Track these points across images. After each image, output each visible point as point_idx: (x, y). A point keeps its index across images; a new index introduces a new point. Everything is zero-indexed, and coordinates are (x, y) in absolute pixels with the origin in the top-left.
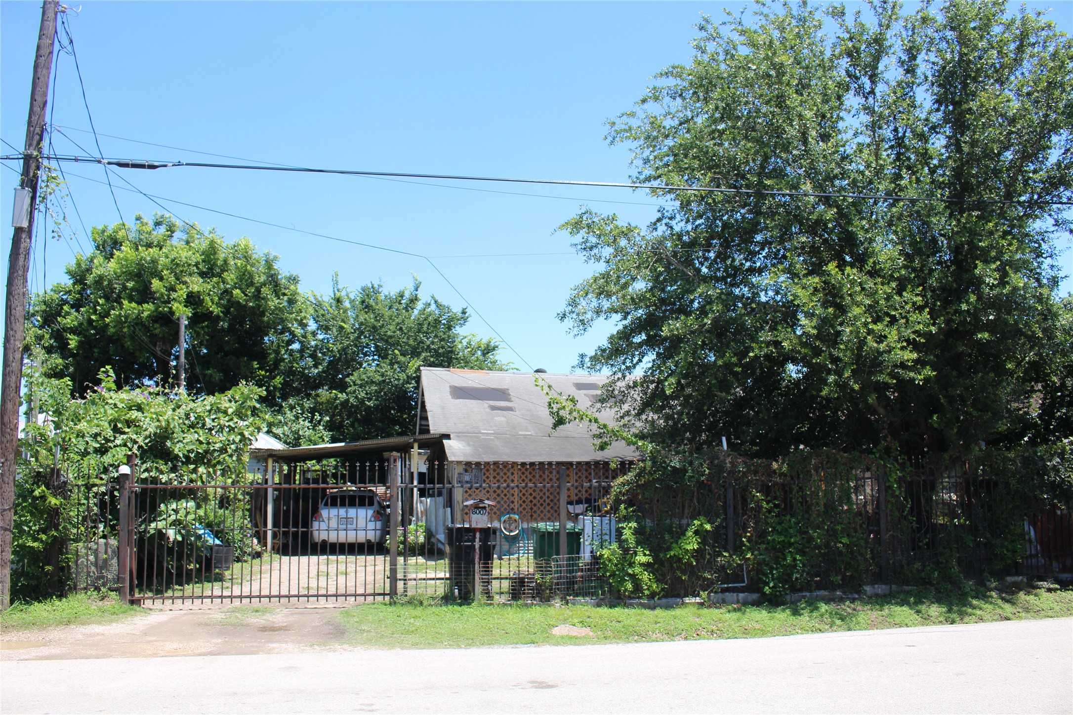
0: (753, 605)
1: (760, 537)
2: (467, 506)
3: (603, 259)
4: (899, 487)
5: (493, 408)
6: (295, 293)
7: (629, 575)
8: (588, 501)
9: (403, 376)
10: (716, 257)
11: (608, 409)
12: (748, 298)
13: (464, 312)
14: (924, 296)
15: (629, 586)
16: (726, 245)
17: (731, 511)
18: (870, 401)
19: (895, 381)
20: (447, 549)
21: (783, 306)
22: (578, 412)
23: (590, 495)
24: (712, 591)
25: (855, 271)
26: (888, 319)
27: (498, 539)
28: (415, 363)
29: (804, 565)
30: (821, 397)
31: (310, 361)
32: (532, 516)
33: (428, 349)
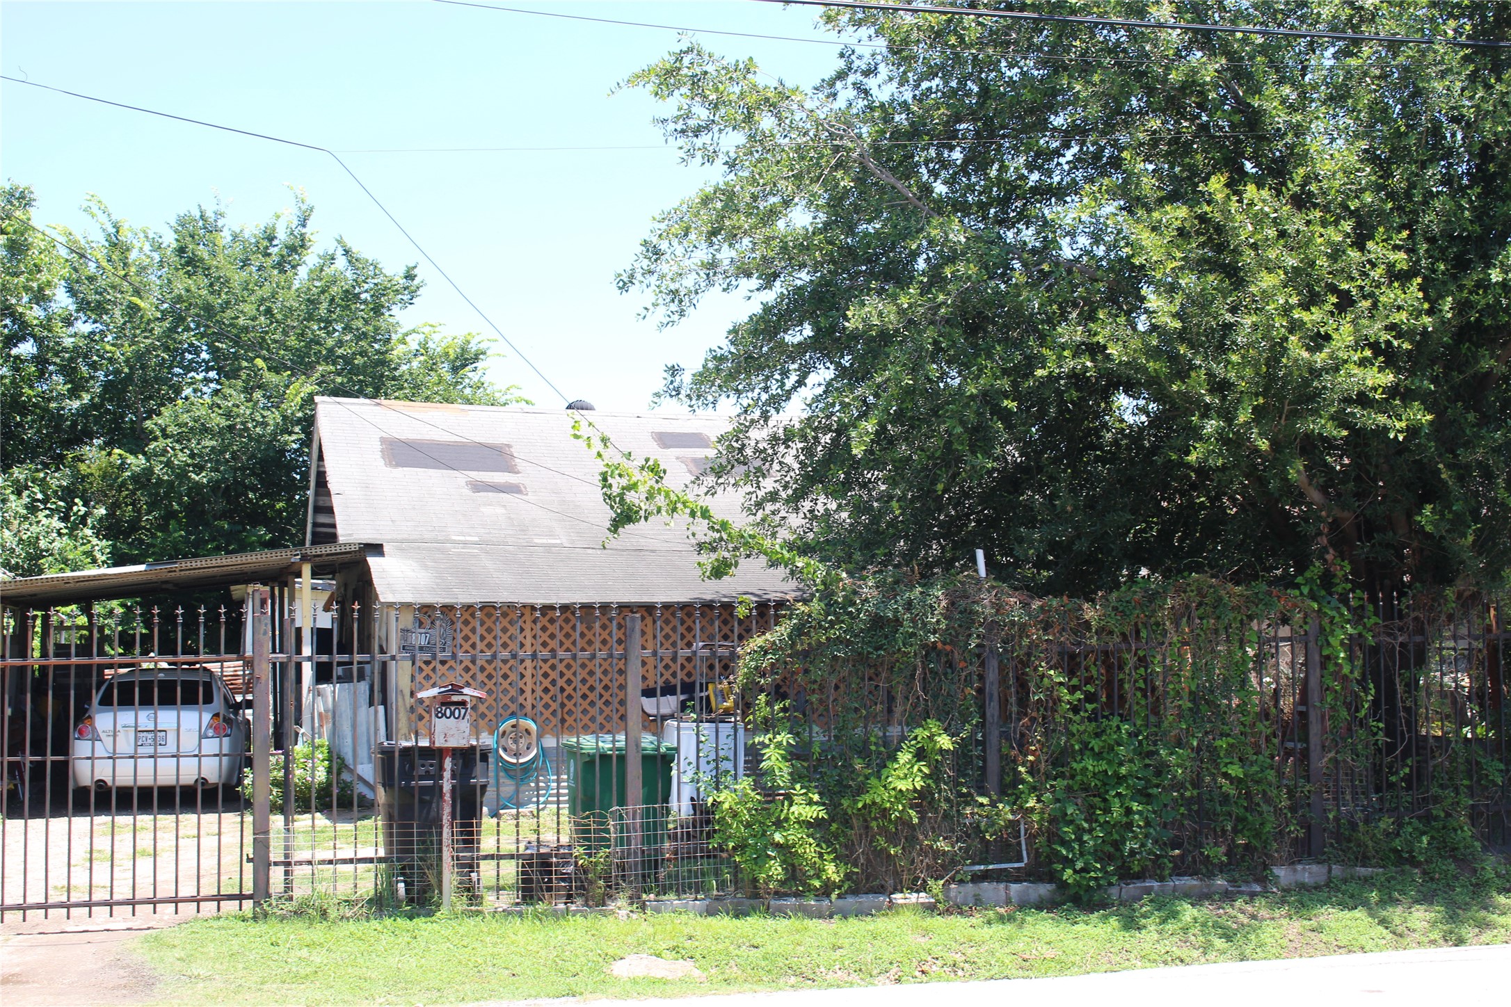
0: (1039, 908)
1: (1055, 764)
2: (421, 701)
3: (722, 158)
4: (1350, 658)
5: (478, 487)
6: (26, 227)
7: (778, 846)
8: (688, 688)
9: (274, 417)
10: (966, 161)
11: (730, 489)
12: (1034, 251)
13: (410, 276)
14: (1411, 251)
15: (776, 869)
16: (987, 134)
17: (993, 709)
18: (1292, 474)
19: (1345, 433)
20: (381, 796)
21: (1111, 269)
22: (667, 496)
23: (689, 674)
24: (953, 879)
25: (1265, 193)
26: (1334, 300)
27: (491, 774)
28: (301, 388)
29: (1148, 824)
30: (1189, 466)
31: (59, 383)
32: (563, 721)
33: (331, 357)
